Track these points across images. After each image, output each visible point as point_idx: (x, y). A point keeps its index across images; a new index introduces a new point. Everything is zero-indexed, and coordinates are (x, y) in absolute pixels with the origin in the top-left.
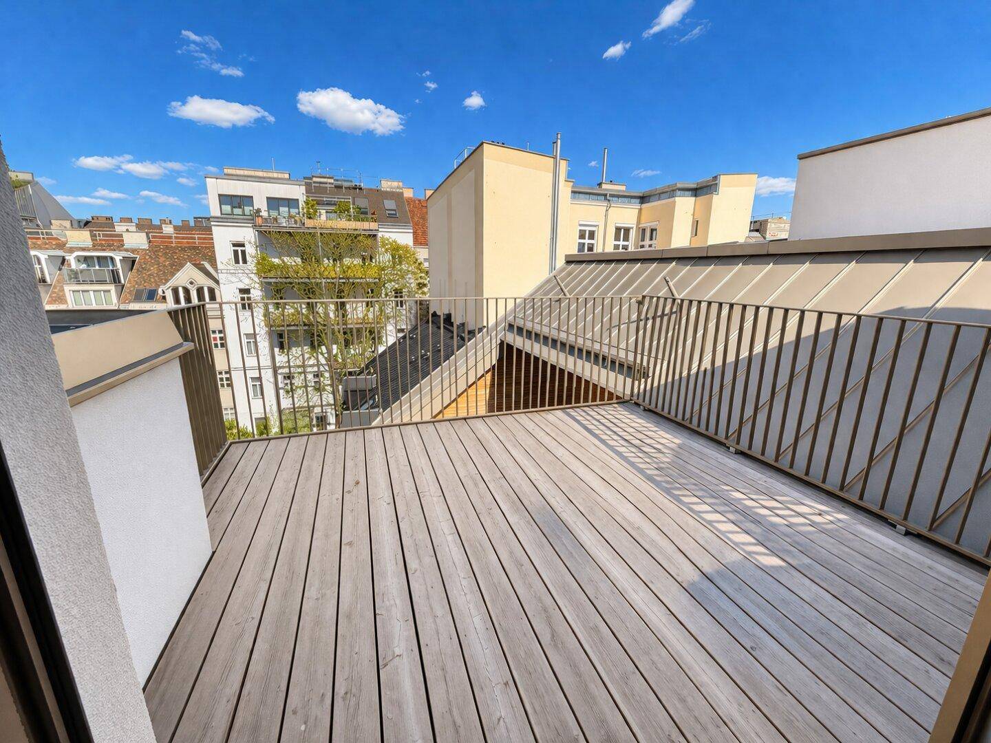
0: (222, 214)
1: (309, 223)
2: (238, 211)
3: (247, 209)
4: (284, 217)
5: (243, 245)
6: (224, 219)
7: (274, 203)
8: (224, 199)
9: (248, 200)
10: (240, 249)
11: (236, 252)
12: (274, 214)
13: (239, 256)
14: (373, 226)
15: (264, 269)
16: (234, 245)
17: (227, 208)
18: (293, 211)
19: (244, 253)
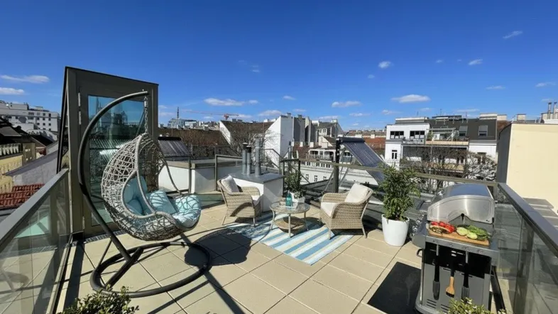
0: (390, 139)
1: (427, 143)
2: (397, 137)
3: (401, 137)
4: (416, 139)
5: (396, 151)
7: (412, 133)
8: (392, 133)
9: (402, 133)
12: (412, 137)
13: (394, 156)
14: (466, 143)
16: (393, 151)
17: (393, 136)
18: (422, 136)
19: (396, 154)
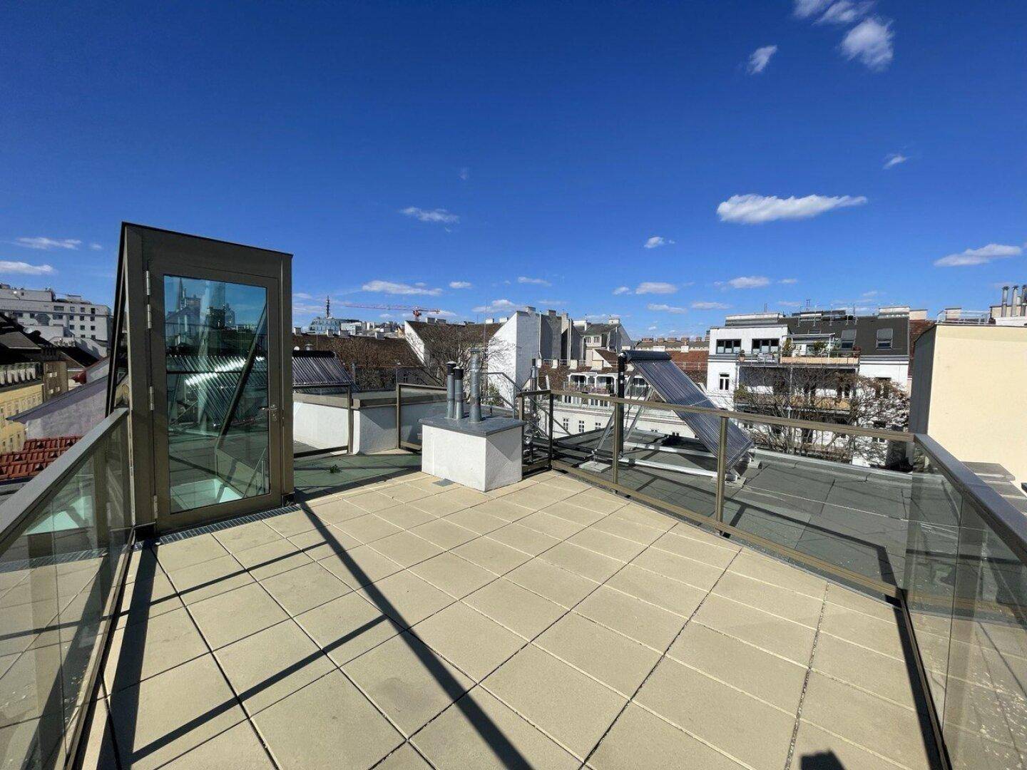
0: (717, 353)
1: (783, 360)
2: (728, 350)
3: (737, 349)
4: (764, 354)
5: (727, 376)
6: (718, 357)
7: (757, 343)
8: (720, 343)
9: (738, 343)
10: (724, 378)
11: (722, 381)
12: (756, 351)
13: (724, 384)
14: (855, 360)
15: (739, 396)
16: (722, 375)
17: (721, 349)
18: (774, 349)
19: (727, 381)
